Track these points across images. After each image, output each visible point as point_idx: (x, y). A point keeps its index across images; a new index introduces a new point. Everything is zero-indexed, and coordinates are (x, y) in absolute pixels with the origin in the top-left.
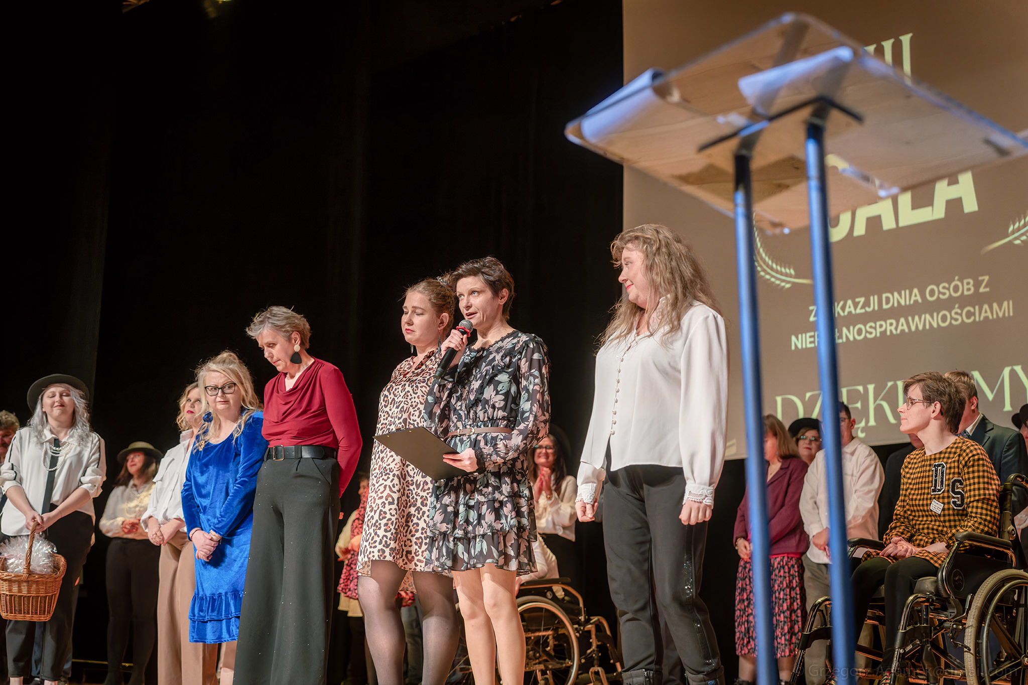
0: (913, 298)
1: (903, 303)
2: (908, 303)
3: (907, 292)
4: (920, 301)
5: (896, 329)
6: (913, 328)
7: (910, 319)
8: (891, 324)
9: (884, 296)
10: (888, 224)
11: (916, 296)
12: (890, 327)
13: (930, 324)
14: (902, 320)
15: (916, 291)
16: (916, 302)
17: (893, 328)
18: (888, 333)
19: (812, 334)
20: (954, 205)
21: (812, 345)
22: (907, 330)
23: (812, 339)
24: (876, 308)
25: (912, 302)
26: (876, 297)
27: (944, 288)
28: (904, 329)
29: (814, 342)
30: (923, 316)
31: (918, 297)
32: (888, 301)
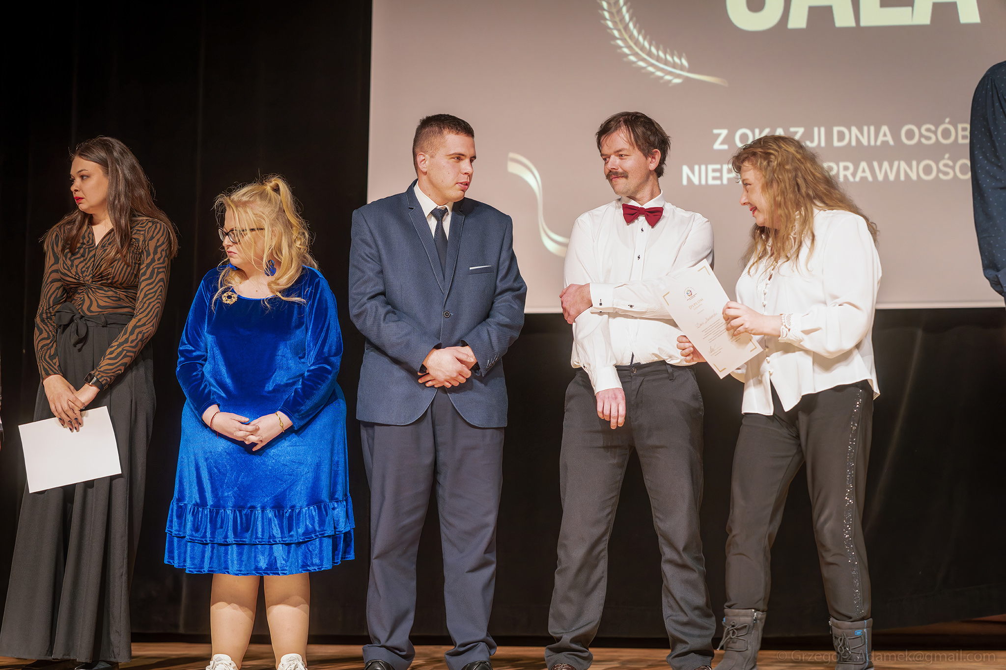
0: (881, 138)
1: (865, 142)
2: (872, 143)
3: (872, 128)
4: (891, 143)
5: (854, 175)
6: (880, 177)
7: (876, 164)
8: (846, 168)
9: (836, 129)
11: (885, 135)
13: (906, 174)
14: (863, 165)
15: (885, 129)
16: (885, 143)
17: (849, 174)
19: (718, 166)
21: (718, 182)
22: (870, 179)
23: (717, 174)
24: (823, 144)
25: (879, 143)
26: (823, 130)
27: (928, 130)
28: (866, 178)
29: (721, 178)
30: (896, 164)
31: (889, 139)
32: (841, 136)
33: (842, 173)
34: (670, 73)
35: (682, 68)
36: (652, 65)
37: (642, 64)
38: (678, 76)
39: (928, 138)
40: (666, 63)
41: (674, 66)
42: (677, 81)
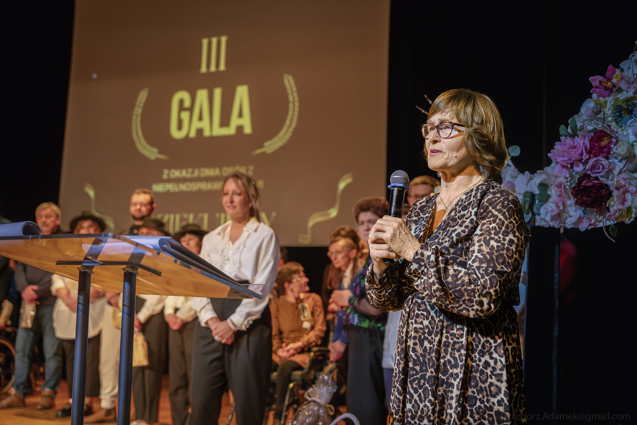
7: (214, 183)
10: (207, 133)
15: (218, 169)
16: (217, 175)
20: (240, 129)
23: (164, 186)
35: (156, 152)
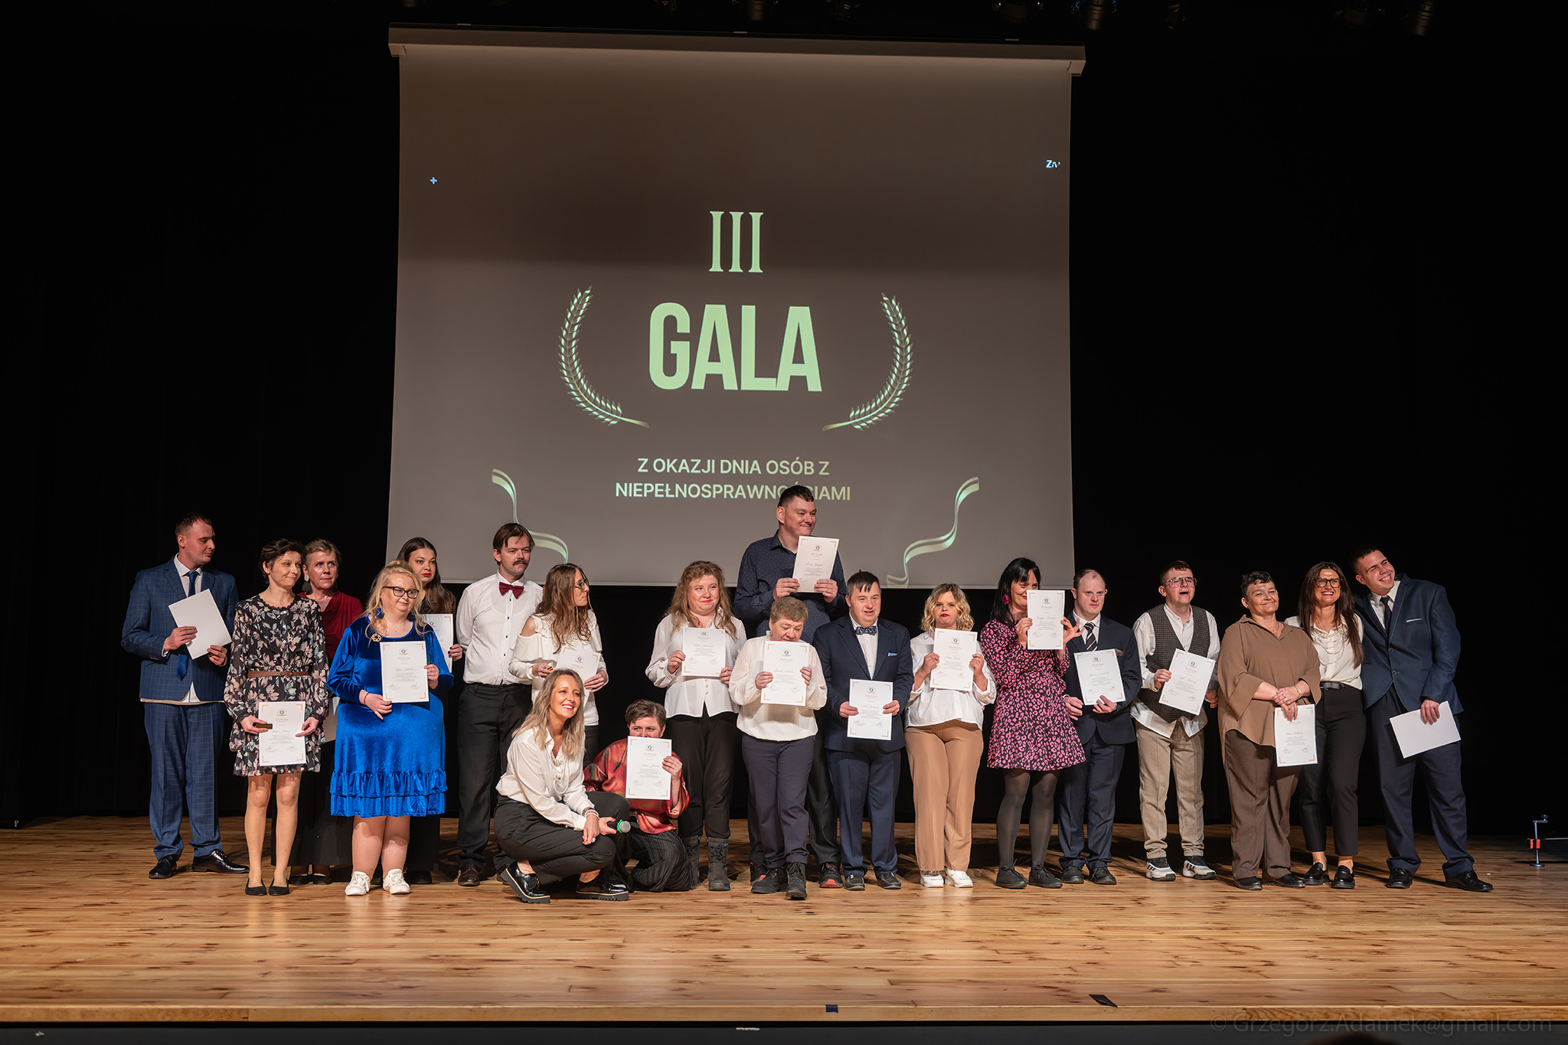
0: (753, 469)
1: (742, 471)
2: (747, 472)
3: (747, 462)
4: (760, 473)
5: (734, 494)
6: (752, 496)
7: (748, 487)
8: (729, 489)
9: (722, 461)
10: (729, 384)
11: (755, 467)
12: (727, 490)
14: (740, 487)
15: (755, 462)
17: (730, 493)
18: (725, 497)
19: (641, 484)
20: (799, 382)
21: (641, 495)
22: (745, 497)
23: (641, 490)
24: (713, 472)
25: (751, 472)
26: (713, 461)
27: (784, 464)
28: (742, 496)
29: (642, 493)
30: (762, 487)
31: (758, 469)
32: (726, 467)
33: (726, 492)
34: (608, 417)
35: (617, 413)
36: (597, 410)
37: (589, 409)
38: (615, 419)
39: (785, 470)
40: (606, 409)
41: (612, 411)
42: (614, 422)
